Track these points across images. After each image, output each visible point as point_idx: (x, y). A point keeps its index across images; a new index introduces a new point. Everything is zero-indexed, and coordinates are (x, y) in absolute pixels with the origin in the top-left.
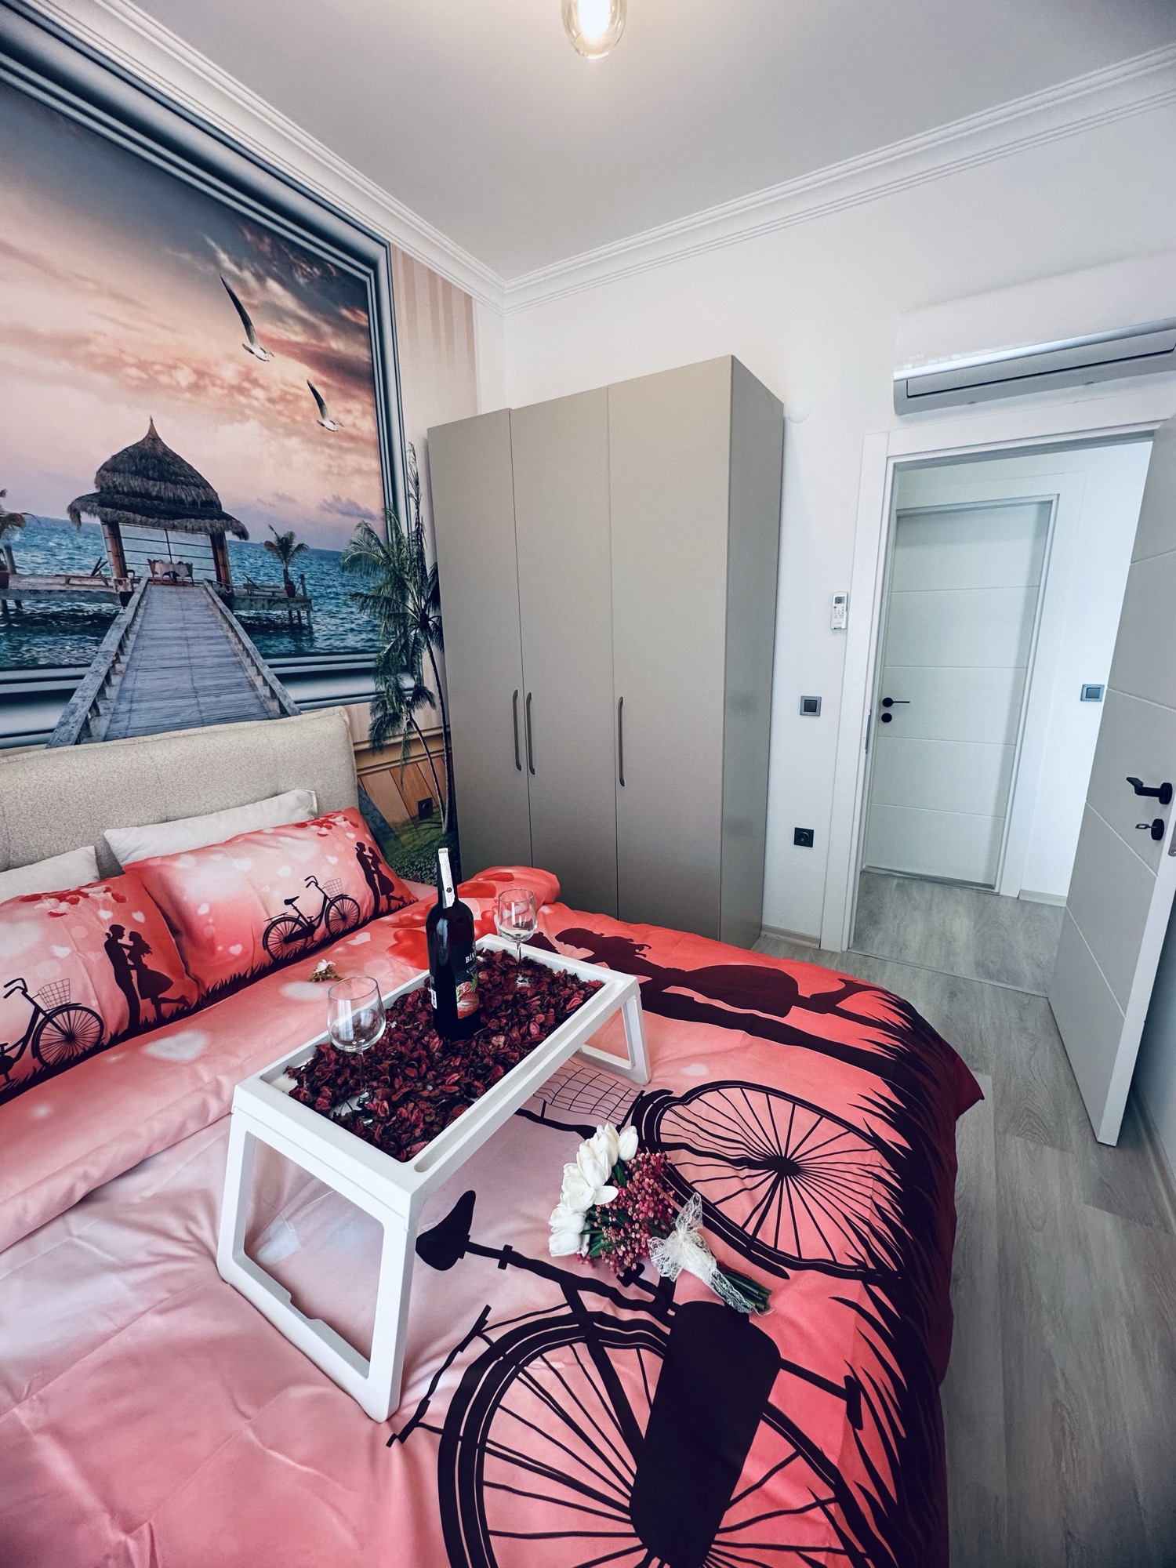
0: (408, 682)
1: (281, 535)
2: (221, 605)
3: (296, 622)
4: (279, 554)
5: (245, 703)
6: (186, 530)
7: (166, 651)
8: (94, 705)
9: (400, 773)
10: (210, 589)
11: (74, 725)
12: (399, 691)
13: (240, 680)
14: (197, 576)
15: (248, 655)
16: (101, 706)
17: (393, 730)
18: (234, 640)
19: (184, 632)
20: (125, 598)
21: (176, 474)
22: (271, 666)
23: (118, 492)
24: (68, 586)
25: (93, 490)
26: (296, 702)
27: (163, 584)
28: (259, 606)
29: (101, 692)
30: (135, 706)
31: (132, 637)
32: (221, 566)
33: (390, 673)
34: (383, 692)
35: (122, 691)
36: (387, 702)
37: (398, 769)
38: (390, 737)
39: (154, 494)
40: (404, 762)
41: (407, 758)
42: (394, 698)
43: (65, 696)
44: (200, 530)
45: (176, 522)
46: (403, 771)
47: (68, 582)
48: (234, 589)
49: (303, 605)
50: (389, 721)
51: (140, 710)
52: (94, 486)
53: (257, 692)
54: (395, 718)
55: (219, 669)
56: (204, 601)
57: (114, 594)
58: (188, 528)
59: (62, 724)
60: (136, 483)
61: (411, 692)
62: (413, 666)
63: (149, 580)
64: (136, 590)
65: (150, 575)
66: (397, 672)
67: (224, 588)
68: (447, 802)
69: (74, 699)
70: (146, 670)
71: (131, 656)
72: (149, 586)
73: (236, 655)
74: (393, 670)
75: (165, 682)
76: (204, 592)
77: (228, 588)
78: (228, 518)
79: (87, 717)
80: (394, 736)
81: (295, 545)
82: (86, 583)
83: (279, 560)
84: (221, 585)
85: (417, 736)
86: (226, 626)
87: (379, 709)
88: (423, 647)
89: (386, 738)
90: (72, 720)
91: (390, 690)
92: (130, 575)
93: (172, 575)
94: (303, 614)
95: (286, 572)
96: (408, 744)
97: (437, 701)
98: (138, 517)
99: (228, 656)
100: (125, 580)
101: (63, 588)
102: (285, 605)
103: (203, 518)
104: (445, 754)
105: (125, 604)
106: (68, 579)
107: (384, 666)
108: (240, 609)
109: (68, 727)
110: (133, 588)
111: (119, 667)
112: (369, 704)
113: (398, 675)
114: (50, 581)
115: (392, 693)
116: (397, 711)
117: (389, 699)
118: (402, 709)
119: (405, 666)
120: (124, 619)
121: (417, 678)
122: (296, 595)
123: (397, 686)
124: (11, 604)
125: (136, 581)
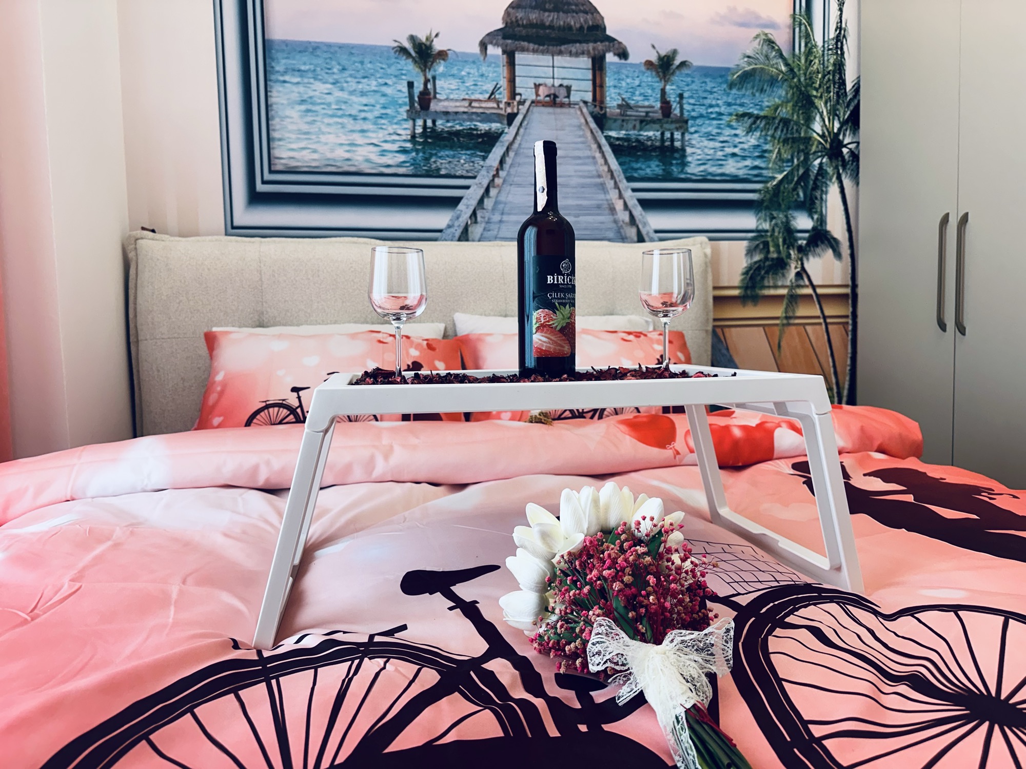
0: (803, 222)
1: (663, 53)
2: (593, 125)
3: (667, 143)
4: (658, 73)
5: (603, 226)
6: (571, 54)
8: (474, 214)
9: (778, 333)
10: (585, 110)
11: (457, 228)
12: (789, 232)
13: (600, 202)
14: (575, 97)
15: (612, 177)
16: (479, 214)
17: (775, 279)
18: (601, 161)
20: (511, 118)
21: (569, 4)
22: (634, 190)
23: (519, 25)
24: (470, 108)
26: (656, 232)
27: (543, 106)
28: (630, 126)
29: (481, 201)
30: (505, 218)
31: (512, 154)
32: (598, 85)
33: (778, 207)
34: (767, 231)
36: (771, 244)
37: (776, 329)
38: (769, 287)
39: (547, 24)
40: (785, 322)
41: (790, 318)
42: (781, 240)
43: (453, 202)
44: (583, 53)
45: (563, 48)
46: (782, 333)
47: (470, 105)
48: (608, 110)
49: (678, 125)
50: (770, 266)
51: (507, 222)
52: (501, 21)
53: (616, 217)
54: (780, 265)
55: (583, 189)
56: (575, 122)
57: (502, 115)
58: (573, 53)
59: (449, 227)
60: (534, 16)
61: (807, 235)
62: (813, 203)
63: (533, 102)
64: (520, 112)
65: (534, 97)
66: (789, 208)
67: (597, 109)
68: (846, 386)
69: (461, 206)
70: (519, 185)
71: (508, 172)
72: (531, 108)
73: (599, 176)
74: (783, 206)
76: (579, 113)
77: (601, 108)
78: (611, 40)
79: (467, 223)
80: (776, 287)
81: (677, 62)
82: (484, 105)
83: (658, 79)
84: (595, 106)
85: (809, 291)
86: (594, 146)
87: (758, 251)
88: (831, 180)
89: (764, 287)
90: (456, 224)
91: (777, 230)
92: (518, 98)
93: (552, 97)
94: (677, 135)
95: (663, 92)
96: (793, 299)
97: (845, 251)
98: (531, 46)
99: (592, 177)
100: (513, 103)
101: (466, 110)
102: (657, 126)
103: (587, 42)
104: (850, 322)
105: (510, 124)
106: (471, 101)
107: (771, 200)
108: (611, 130)
109: (452, 230)
110: (518, 109)
111: (498, 181)
112: (745, 243)
113: (790, 212)
114: (458, 104)
115: (779, 233)
116: (784, 255)
117: (773, 240)
118: (790, 254)
119: (801, 202)
120: (507, 138)
121: (818, 219)
122: (672, 116)
123: (786, 225)
124: (429, 123)
125: (522, 103)
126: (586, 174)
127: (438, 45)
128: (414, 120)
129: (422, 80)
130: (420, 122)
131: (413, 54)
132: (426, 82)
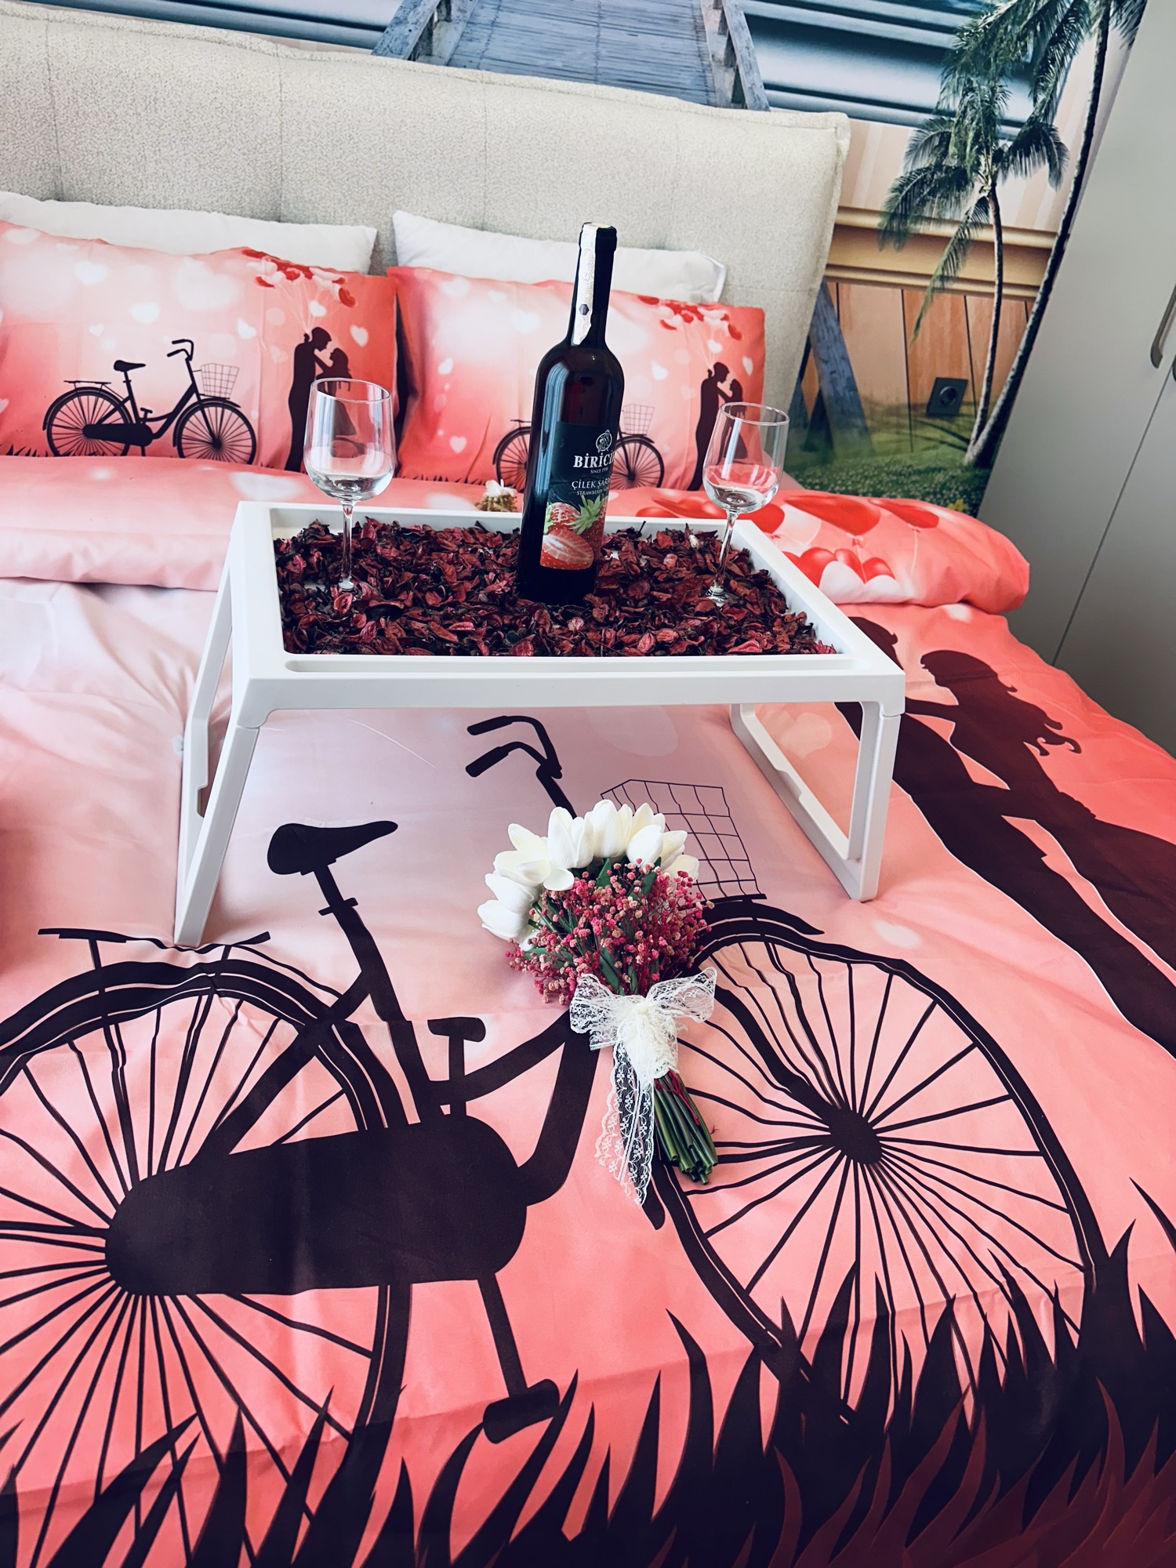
0: (1018, 105)
9: (922, 302)
11: (412, 27)
12: (990, 119)
13: (680, 10)
17: (942, 207)
33: (984, 73)
34: (952, 114)
36: (953, 139)
37: (921, 295)
38: (929, 219)
40: (938, 284)
41: (948, 278)
42: (971, 134)
46: (928, 302)
50: (941, 181)
53: (702, 44)
54: (959, 180)
59: (398, 21)
61: (1016, 131)
62: (1045, 69)
66: (1002, 74)
68: (1000, 402)
74: (993, 68)
79: (432, 19)
80: (940, 221)
85: (990, 235)
87: (928, 150)
88: (1089, 27)
89: (920, 218)
90: (412, 18)
91: (970, 113)
96: (963, 246)
97: (1070, 170)
104: (1039, 297)
107: (976, 52)
112: (911, 132)
113: (1002, 82)
115: (972, 120)
116: (968, 165)
117: (958, 134)
118: (979, 164)
119: (1026, 64)
121: (1044, 101)
123: (988, 107)
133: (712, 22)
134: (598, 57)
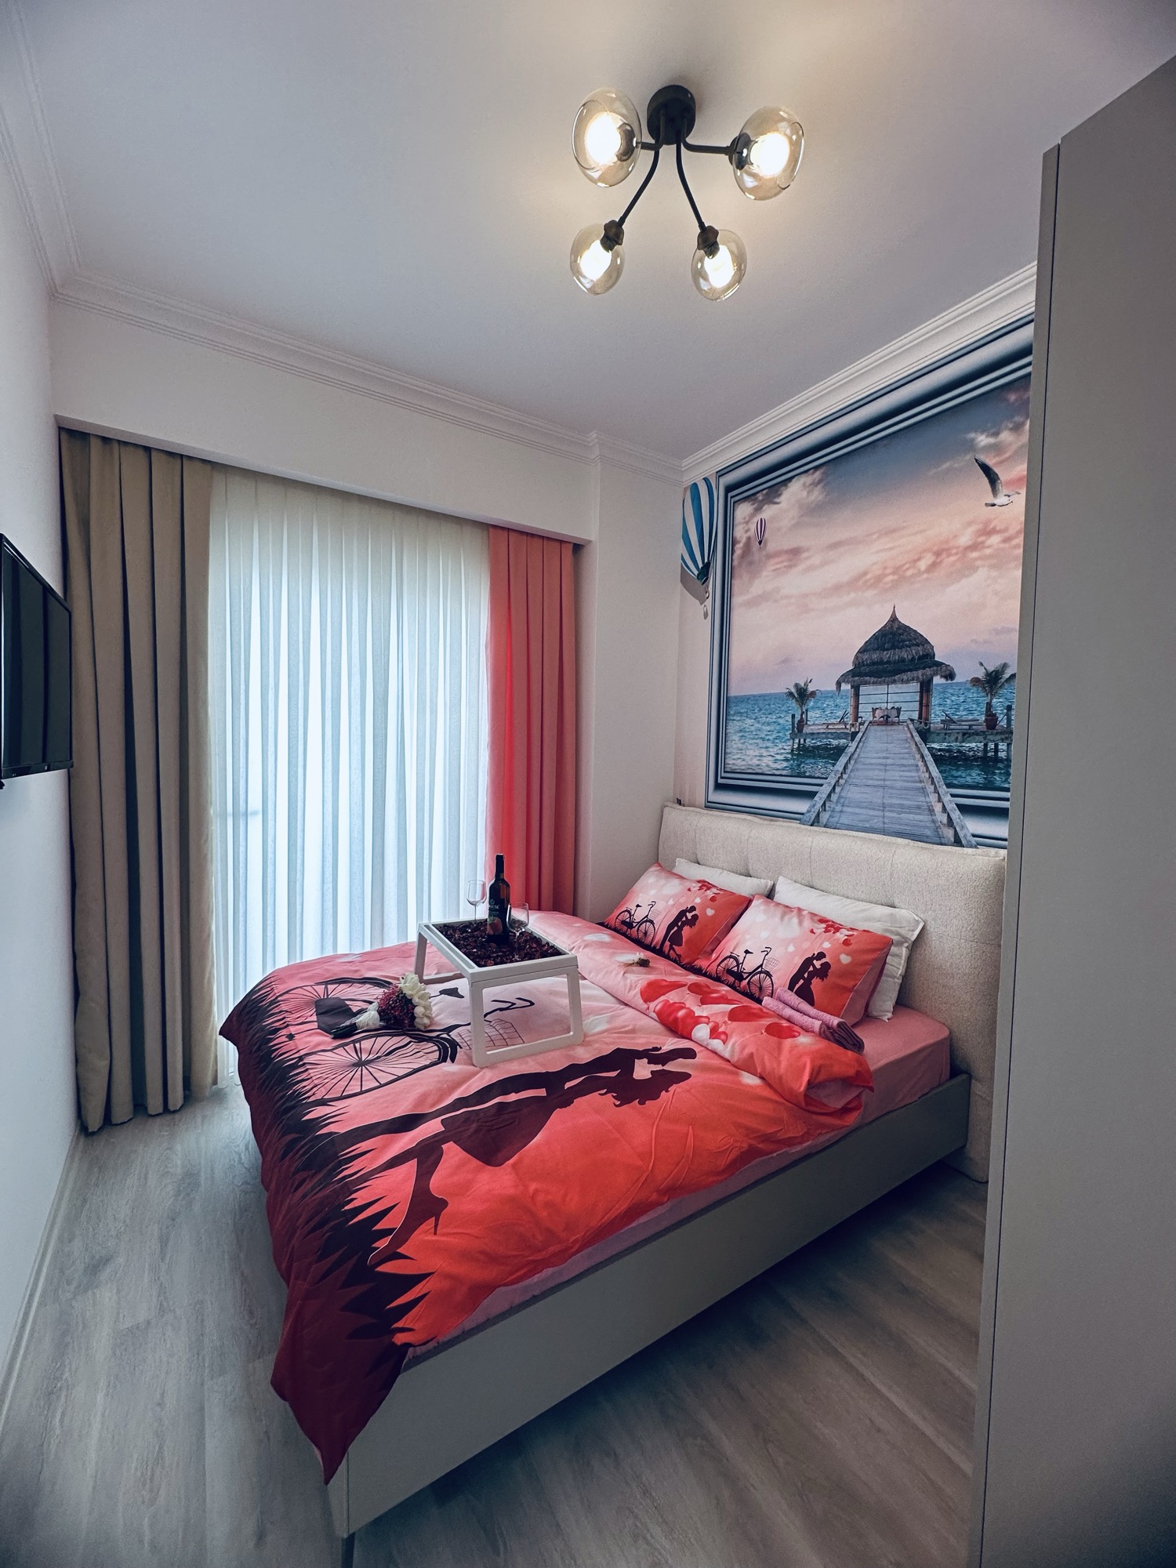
2: (918, 739)
3: (991, 754)
4: (984, 688)
5: (921, 824)
6: (902, 681)
7: (871, 774)
8: (824, 804)
10: (911, 726)
11: (813, 814)
13: (921, 803)
15: (933, 782)
16: (827, 805)
18: (923, 769)
19: (884, 760)
20: (854, 735)
21: (903, 641)
22: (953, 796)
23: (864, 666)
24: (827, 730)
25: (851, 668)
26: (974, 836)
27: (878, 725)
29: (829, 796)
30: (845, 809)
31: (852, 762)
32: (924, 705)
35: (839, 797)
39: (885, 660)
43: (811, 795)
44: (913, 680)
45: (896, 678)
47: (828, 727)
49: (1003, 737)
51: (846, 812)
52: (851, 664)
53: (934, 817)
55: (906, 792)
56: (903, 736)
58: (904, 680)
59: (808, 811)
60: (875, 656)
63: (870, 722)
64: (861, 730)
65: (872, 719)
67: (923, 725)
69: (816, 798)
70: (856, 785)
71: (850, 774)
72: (869, 727)
73: (921, 782)
75: (864, 795)
76: (906, 729)
77: (926, 724)
78: (940, 664)
79: (820, 811)
82: (836, 727)
84: (921, 723)
86: (918, 756)
90: (813, 810)
92: (860, 720)
93: (886, 717)
95: (989, 705)
98: (872, 679)
99: (916, 782)
101: (824, 731)
102: (980, 738)
103: (916, 669)
105: (852, 740)
106: (828, 725)
109: (810, 814)
110: (859, 728)
111: (842, 782)
114: (820, 727)
120: (850, 750)
122: (997, 727)
124: (802, 741)
125: (862, 724)
126: (910, 779)
127: (811, 688)
128: (794, 740)
129: (800, 713)
130: (797, 741)
131: (796, 695)
132: (803, 713)
133: (938, 808)
134: (884, 823)
